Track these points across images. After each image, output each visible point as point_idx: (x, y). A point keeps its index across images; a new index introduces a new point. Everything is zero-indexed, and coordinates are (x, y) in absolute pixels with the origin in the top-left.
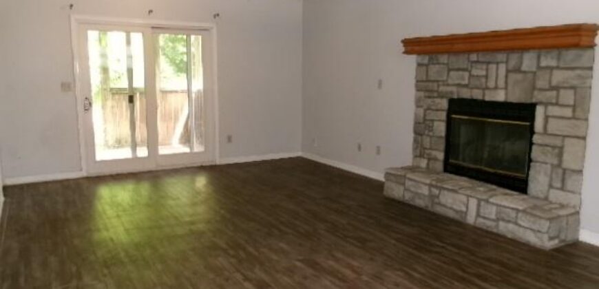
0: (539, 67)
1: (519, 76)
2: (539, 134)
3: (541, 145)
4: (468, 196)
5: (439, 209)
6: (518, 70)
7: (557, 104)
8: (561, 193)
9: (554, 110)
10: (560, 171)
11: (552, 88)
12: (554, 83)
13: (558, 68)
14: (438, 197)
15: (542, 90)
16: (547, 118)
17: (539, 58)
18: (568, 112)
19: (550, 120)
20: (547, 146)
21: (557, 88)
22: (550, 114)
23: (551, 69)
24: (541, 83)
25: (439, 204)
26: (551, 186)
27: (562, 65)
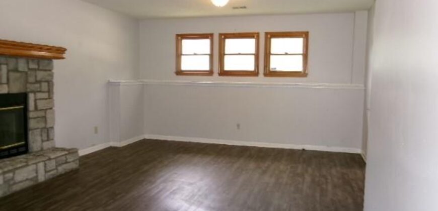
0: (29, 69)
1: (18, 75)
2: (32, 111)
3: (35, 118)
4: (36, 164)
5: (16, 188)
6: (16, 70)
7: (40, 92)
8: (48, 142)
9: (39, 95)
10: (46, 130)
11: (37, 82)
12: (39, 79)
13: (39, 69)
14: (13, 179)
15: (31, 83)
16: (36, 100)
17: (28, 63)
18: (45, 95)
19: (38, 101)
20: (38, 117)
21: (40, 82)
22: (38, 98)
23: (35, 70)
24: (31, 79)
25: (15, 183)
26: (43, 141)
27: (41, 68)
